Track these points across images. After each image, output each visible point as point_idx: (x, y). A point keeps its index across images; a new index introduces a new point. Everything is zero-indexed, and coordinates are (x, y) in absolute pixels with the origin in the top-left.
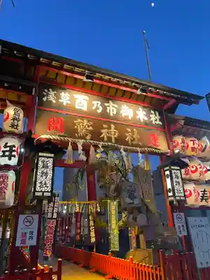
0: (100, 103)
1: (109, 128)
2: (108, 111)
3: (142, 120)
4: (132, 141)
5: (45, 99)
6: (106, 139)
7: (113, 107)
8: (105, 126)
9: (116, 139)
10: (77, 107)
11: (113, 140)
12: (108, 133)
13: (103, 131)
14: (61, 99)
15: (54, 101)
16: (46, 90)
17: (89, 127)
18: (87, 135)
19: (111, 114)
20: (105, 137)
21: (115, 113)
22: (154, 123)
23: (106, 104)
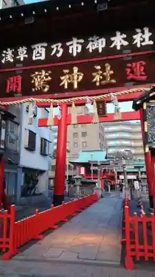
0: (60, 45)
1: (71, 72)
2: (70, 51)
3: (119, 48)
4: (101, 80)
5: (3, 61)
6: (66, 87)
7: (78, 43)
8: (66, 71)
9: (79, 83)
10: (34, 58)
11: (76, 86)
12: (69, 79)
13: (62, 78)
14: (18, 55)
15: (12, 60)
16: (5, 52)
17: (47, 77)
18: (44, 88)
19: (75, 54)
20: (66, 84)
21: (79, 50)
22: (139, 45)
23: (68, 44)
